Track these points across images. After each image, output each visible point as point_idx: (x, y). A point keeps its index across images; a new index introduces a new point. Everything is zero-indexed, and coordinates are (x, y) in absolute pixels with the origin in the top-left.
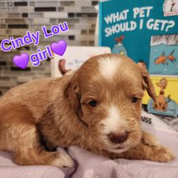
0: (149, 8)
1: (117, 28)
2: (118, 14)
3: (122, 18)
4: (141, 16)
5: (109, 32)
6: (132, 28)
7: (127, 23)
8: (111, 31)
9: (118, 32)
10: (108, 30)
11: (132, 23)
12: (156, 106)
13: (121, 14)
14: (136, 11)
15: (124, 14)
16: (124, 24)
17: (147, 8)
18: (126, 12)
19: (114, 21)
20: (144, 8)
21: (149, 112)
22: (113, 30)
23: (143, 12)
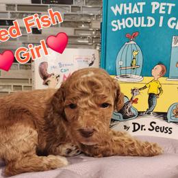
0: (171, 5)
1: (129, 22)
2: (130, 4)
3: (136, 10)
4: (161, 12)
5: (116, 26)
6: (149, 25)
7: (143, 18)
8: (120, 24)
9: (130, 27)
10: (117, 24)
11: (149, 18)
13: (135, 6)
14: (155, 6)
15: (139, 7)
16: (139, 18)
18: (142, 4)
19: (125, 13)
20: (165, 4)
21: (169, 120)
22: (123, 24)
23: (164, 8)
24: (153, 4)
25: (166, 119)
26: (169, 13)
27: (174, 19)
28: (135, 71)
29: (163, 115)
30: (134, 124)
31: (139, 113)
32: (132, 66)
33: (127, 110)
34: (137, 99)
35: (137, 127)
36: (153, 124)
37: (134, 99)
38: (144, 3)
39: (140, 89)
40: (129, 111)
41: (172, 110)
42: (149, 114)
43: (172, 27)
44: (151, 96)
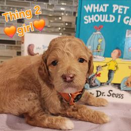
0: (126, 8)
1: (97, 18)
2: (98, 5)
3: (102, 9)
4: (119, 12)
5: (88, 20)
6: (111, 21)
7: (107, 15)
8: (90, 19)
9: (97, 21)
10: (88, 18)
11: (111, 16)
12: (128, 84)
13: (102, 7)
14: (115, 7)
15: (104, 7)
16: (104, 16)
17: (124, 7)
18: (106, 5)
19: (94, 11)
20: (122, 7)
21: (122, 89)
22: (92, 19)
23: (121, 9)
24: (114, 6)
25: (119, 88)
26: (125, 13)
27: (128, 17)
28: (99, 53)
29: (118, 86)
30: (97, 91)
31: (101, 83)
32: (97, 49)
33: (93, 81)
34: (100, 74)
35: (99, 93)
36: (110, 92)
37: (98, 74)
38: (108, 5)
39: (102, 67)
40: (94, 82)
41: (124, 82)
42: (108, 84)
43: (126, 23)
44: (110, 72)
